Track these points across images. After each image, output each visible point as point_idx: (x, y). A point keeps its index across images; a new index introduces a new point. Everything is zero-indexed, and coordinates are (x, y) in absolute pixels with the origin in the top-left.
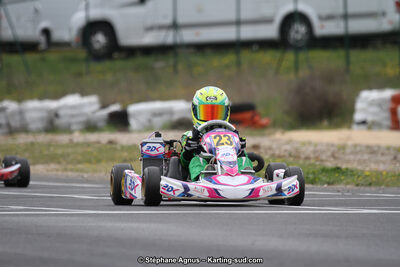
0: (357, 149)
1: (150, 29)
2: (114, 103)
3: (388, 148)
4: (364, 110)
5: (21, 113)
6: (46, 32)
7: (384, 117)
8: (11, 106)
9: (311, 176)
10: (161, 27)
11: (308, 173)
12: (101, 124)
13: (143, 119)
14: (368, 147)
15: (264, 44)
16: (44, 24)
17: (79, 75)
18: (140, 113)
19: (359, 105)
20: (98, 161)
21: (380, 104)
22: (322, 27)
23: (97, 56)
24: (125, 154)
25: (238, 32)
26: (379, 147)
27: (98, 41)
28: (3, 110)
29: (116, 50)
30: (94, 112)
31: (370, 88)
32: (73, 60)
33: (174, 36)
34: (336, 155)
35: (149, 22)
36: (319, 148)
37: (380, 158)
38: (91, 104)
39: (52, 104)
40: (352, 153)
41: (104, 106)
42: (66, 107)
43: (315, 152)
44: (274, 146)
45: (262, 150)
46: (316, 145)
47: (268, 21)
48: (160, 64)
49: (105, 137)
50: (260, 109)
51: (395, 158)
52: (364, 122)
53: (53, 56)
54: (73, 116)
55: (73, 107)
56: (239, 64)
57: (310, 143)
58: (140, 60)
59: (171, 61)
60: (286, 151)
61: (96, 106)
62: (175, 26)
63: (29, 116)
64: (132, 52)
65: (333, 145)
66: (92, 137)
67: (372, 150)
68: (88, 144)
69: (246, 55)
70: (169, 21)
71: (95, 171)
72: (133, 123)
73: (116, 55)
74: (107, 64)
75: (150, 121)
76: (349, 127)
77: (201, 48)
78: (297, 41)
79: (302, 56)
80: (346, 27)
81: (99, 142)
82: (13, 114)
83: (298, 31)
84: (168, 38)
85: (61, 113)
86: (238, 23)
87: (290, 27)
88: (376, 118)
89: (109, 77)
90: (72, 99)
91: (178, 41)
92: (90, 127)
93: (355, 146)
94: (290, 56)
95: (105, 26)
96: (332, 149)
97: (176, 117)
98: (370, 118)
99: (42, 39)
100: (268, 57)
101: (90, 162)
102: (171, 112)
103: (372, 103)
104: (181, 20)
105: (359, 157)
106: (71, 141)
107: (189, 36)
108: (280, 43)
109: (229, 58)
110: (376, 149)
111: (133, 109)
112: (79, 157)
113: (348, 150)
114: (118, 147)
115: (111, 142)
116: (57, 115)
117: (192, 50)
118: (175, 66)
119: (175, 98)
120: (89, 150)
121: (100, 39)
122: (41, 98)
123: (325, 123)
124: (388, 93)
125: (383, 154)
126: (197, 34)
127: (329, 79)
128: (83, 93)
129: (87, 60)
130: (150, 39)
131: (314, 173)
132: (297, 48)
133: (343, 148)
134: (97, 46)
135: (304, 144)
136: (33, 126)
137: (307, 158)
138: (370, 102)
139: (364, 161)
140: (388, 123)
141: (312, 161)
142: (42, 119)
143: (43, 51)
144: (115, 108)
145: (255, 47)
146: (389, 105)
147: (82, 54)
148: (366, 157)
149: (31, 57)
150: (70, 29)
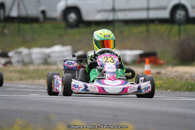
1: (100, 11)
2: (80, 50)
5: (30, 55)
6: (43, 12)
8: (24, 51)
9: (190, 87)
10: (106, 11)
11: (188, 86)
15: (161, 21)
16: (42, 8)
17: (61, 36)
22: (193, 12)
23: (71, 26)
25: (148, 14)
27: (72, 18)
28: (20, 53)
29: (81, 22)
32: (58, 28)
33: (113, 15)
35: (100, 8)
36: (193, 75)
38: (68, 50)
39: (47, 51)
41: (74, 51)
42: (53, 52)
43: (191, 76)
44: (168, 73)
45: (162, 75)
46: (191, 73)
50: (159, 55)
53: (47, 25)
54: (58, 57)
55: (59, 52)
56: (148, 31)
57: (187, 73)
59: (111, 29)
60: (175, 76)
62: (114, 10)
63: (34, 56)
64: (90, 23)
69: (152, 27)
70: (110, 7)
73: (81, 25)
74: (76, 30)
77: (127, 22)
78: (180, 19)
79: (183, 27)
82: (26, 55)
83: (180, 14)
84: (110, 16)
85: (52, 55)
86: (148, 9)
87: (176, 12)
89: (77, 37)
90: (57, 48)
91: (116, 18)
94: (176, 28)
95: (75, 9)
99: (41, 16)
100: (163, 28)
104: (117, 7)
106: (58, 69)
107: (121, 16)
108: (171, 20)
109: (142, 28)
116: (49, 57)
117: (122, 24)
121: (72, 16)
122: (41, 46)
126: (126, 15)
128: (64, 45)
129: (65, 28)
130: (99, 17)
131: (192, 85)
132: (180, 23)
134: (71, 20)
135: (184, 73)
136: (36, 62)
137: (187, 79)
141: (190, 80)
142: (41, 58)
143: (42, 22)
144: (80, 53)
145: (156, 23)
147: (63, 24)
149: (35, 26)
150: (56, 11)
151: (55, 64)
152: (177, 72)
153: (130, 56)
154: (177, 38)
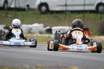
1: (59, 6)
2: (48, 26)
6: (28, 6)
10: (62, 6)
12: (44, 32)
15: (91, 12)
16: (28, 3)
17: (37, 18)
18: (55, 29)
25: (84, 8)
27: (43, 9)
29: (48, 11)
30: (42, 29)
32: (36, 14)
35: (58, 4)
39: (30, 26)
41: (45, 27)
42: (34, 27)
47: (93, 5)
48: (60, 16)
49: (47, 35)
53: (30, 13)
54: (36, 29)
55: (36, 27)
56: (84, 17)
58: (55, 15)
59: (64, 15)
61: (43, 27)
62: (66, 5)
64: (53, 12)
66: (43, 35)
68: (43, 37)
69: (86, 15)
70: (64, 4)
72: (53, 32)
73: (48, 13)
77: (72, 12)
78: (101, 11)
79: (103, 15)
81: (45, 37)
84: (64, 9)
85: (33, 28)
86: (84, 5)
87: (99, 7)
89: (46, 19)
90: (36, 25)
91: (67, 9)
94: (99, 15)
95: (45, 4)
97: (66, 31)
99: (26, 8)
100: (92, 15)
102: (64, 30)
104: (68, 4)
106: (37, 36)
107: (70, 8)
108: (96, 11)
109: (81, 15)
111: (53, 28)
112: (41, 40)
115: (49, 37)
116: (31, 29)
117: (70, 13)
119: (65, 25)
121: (44, 8)
122: (27, 24)
126: (72, 8)
129: (40, 14)
130: (58, 9)
132: (101, 13)
142: (27, 30)
143: (27, 11)
144: (48, 28)
145: (88, 13)
147: (39, 12)
149: (24, 13)
150: (35, 5)
151: (34, 33)
152: (100, 39)
154: (99, 21)
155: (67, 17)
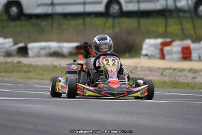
0: (143, 69)
1: (40, 5)
2: (21, 42)
3: (159, 69)
4: (147, 49)
7: (157, 52)
10: (45, 5)
12: (14, 53)
13: (35, 51)
14: (148, 68)
15: (97, 15)
18: (34, 48)
19: (145, 46)
20: (12, 72)
21: (155, 46)
22: (127, 6)
23: (13, 19)
24: (26, 69)
25: (84, 8)
26: (154, 68)
27: (13, 11)
29: (22, 16)
30: (10, 47)
31: (150, 38)
33: (52, 9)
34: (133, 71)
35: (39, 2)
37: (154, 73)
38: (9, 43)
40: (140, 71)
41: (15, 44)
47: (100, 3)
48: (44, 23)
49: (16, 59)
51: (162, 74)
52: (147, 55)
56: (84, 24)
58: (34, 21)
59: (50, 22)
61: (11, 44)
62: (52, 4)
64: (30, 17)
65: (131, 66)
66: (9, 60)
67: (150, 69)
68: (7, 63)
69: (88, 20)
70: (49, 1)
71: (10, 77)
72: (30, 53)
73: (22, 18)
74: (18, 23)
75: (39, 52)
76: (139, 57)
77: (65, 15)
78: (114, 13)
79: (116, 21)
80: (139, 7)
81: (12, 62)
83: (115, 8)
84: (49, 10)
86: (84, 3)
87: (111, 6)
88: (153, 53)
89: (18, 29)
91: (54, 12)
92: (8, 54)
93: (142, 67)
94: (110, 21)
95: (17, 3)
96: (130, 69)
97: (52, 50)
98: (150, 53)
100: (99, 21)
101: (8, 72)
102: (49, 48)
103: (151, 46)
104: (56, 1)
105: (144, 73)
107: (59, 9)
108: (106, 14)
109: (80, 21)
110: (152, 69)
111: (30, 45)
112: (3, 70)
113: (138, 69)
114: (22, 65)
115: (19, 62)
117: (61, 17)
118: (52, 24)
120: (8, 66)
121: (14, 10)
123: (127, 55)
124: (159, 41)
125: (156, 72)
126: (64, 9)
127: (130, 32)
128: (5, 37)
129: (8, 20)
130: (39, 10)
132: (114, 17)
133: (136, 68)
134: (12, 13)
138: (150, 45)
139: (147, 75)
140: (159, 55)
144: (21, 45)
145: (93, 16)
146: (160, 47)
147: (5, 17)
148: (147, 73)
153: (68, 48)
154: (111, 31)
155: (55, 25)
